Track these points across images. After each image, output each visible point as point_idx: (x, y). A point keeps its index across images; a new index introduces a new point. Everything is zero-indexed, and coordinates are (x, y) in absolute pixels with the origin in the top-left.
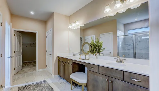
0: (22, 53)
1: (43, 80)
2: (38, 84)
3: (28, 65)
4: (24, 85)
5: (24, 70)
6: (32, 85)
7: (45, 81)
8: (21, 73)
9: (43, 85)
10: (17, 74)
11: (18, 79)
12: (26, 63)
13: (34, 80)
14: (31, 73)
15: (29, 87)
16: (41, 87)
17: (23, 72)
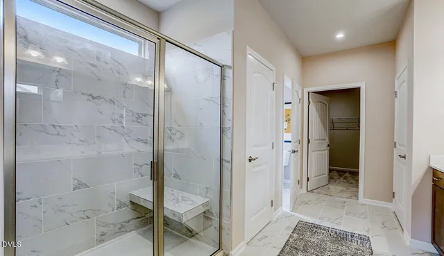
0: (328, 145)
1: (363, 233)
2: (341, 237)
3: (345, 178)
4: (312, 221)
5: (329, 188)
6: (327, 229)
7: (364, 239)
8: (319, 193)
9: (354, 245)
10: (312, 191)
11: (309, 203)
12: (345, 172)
13: (337, 221)
14: (341, 199)
15: (319, 231)
16: (344, 248)
17: (325, 193)
